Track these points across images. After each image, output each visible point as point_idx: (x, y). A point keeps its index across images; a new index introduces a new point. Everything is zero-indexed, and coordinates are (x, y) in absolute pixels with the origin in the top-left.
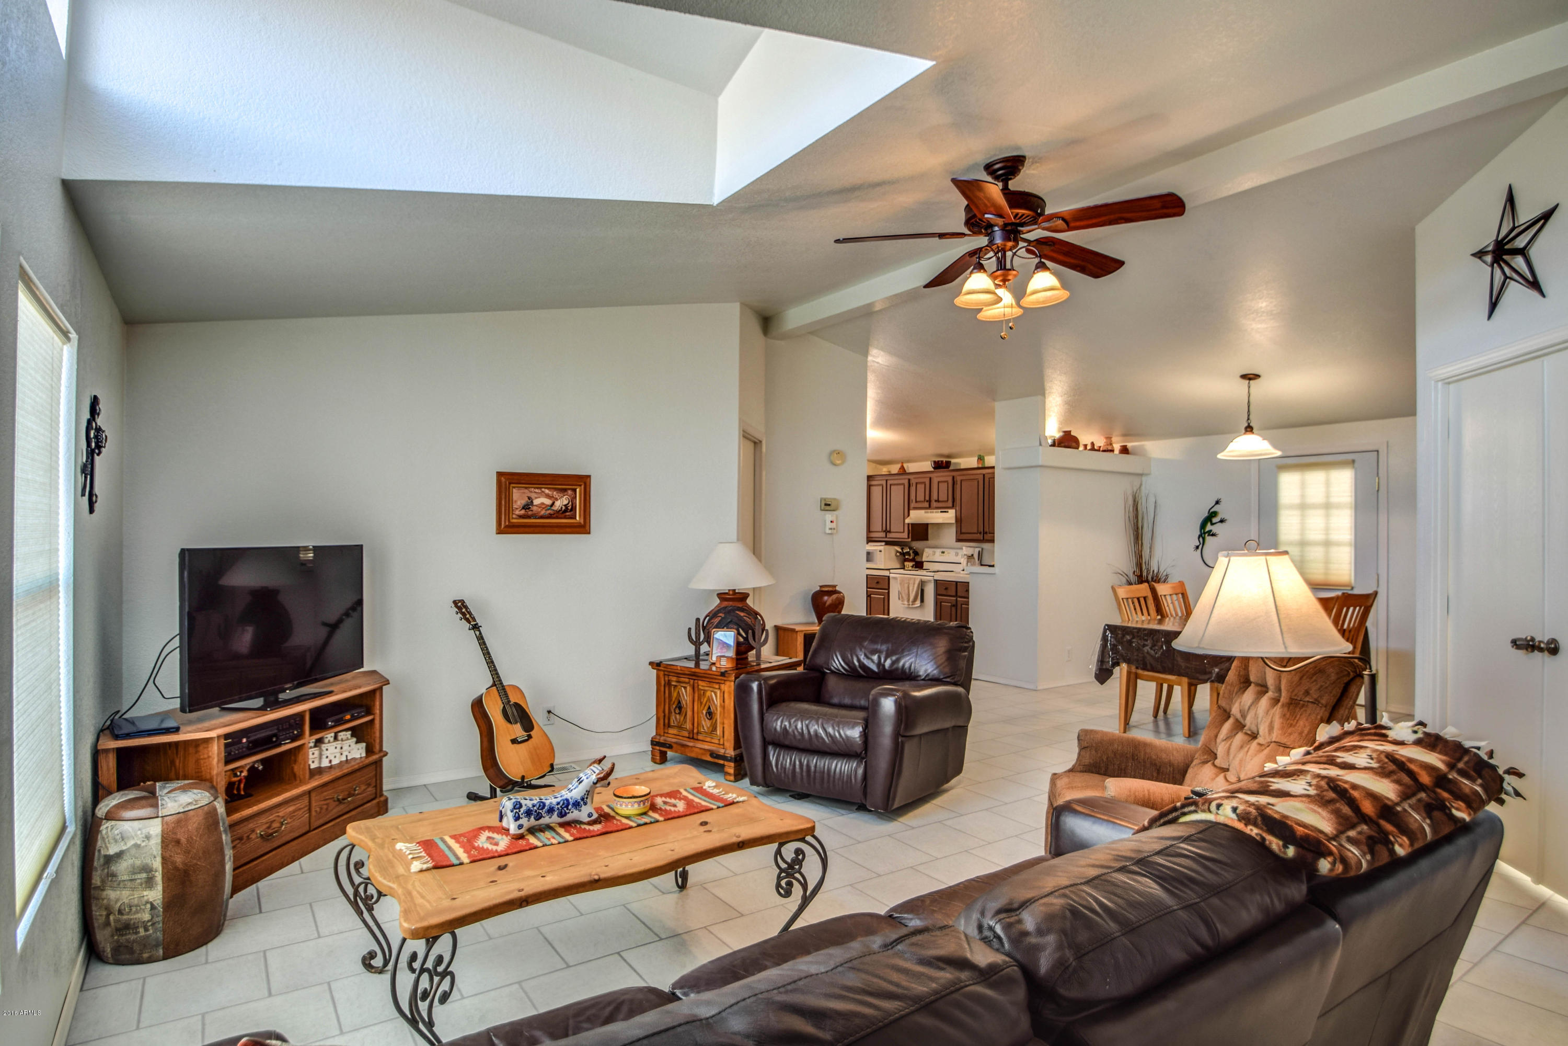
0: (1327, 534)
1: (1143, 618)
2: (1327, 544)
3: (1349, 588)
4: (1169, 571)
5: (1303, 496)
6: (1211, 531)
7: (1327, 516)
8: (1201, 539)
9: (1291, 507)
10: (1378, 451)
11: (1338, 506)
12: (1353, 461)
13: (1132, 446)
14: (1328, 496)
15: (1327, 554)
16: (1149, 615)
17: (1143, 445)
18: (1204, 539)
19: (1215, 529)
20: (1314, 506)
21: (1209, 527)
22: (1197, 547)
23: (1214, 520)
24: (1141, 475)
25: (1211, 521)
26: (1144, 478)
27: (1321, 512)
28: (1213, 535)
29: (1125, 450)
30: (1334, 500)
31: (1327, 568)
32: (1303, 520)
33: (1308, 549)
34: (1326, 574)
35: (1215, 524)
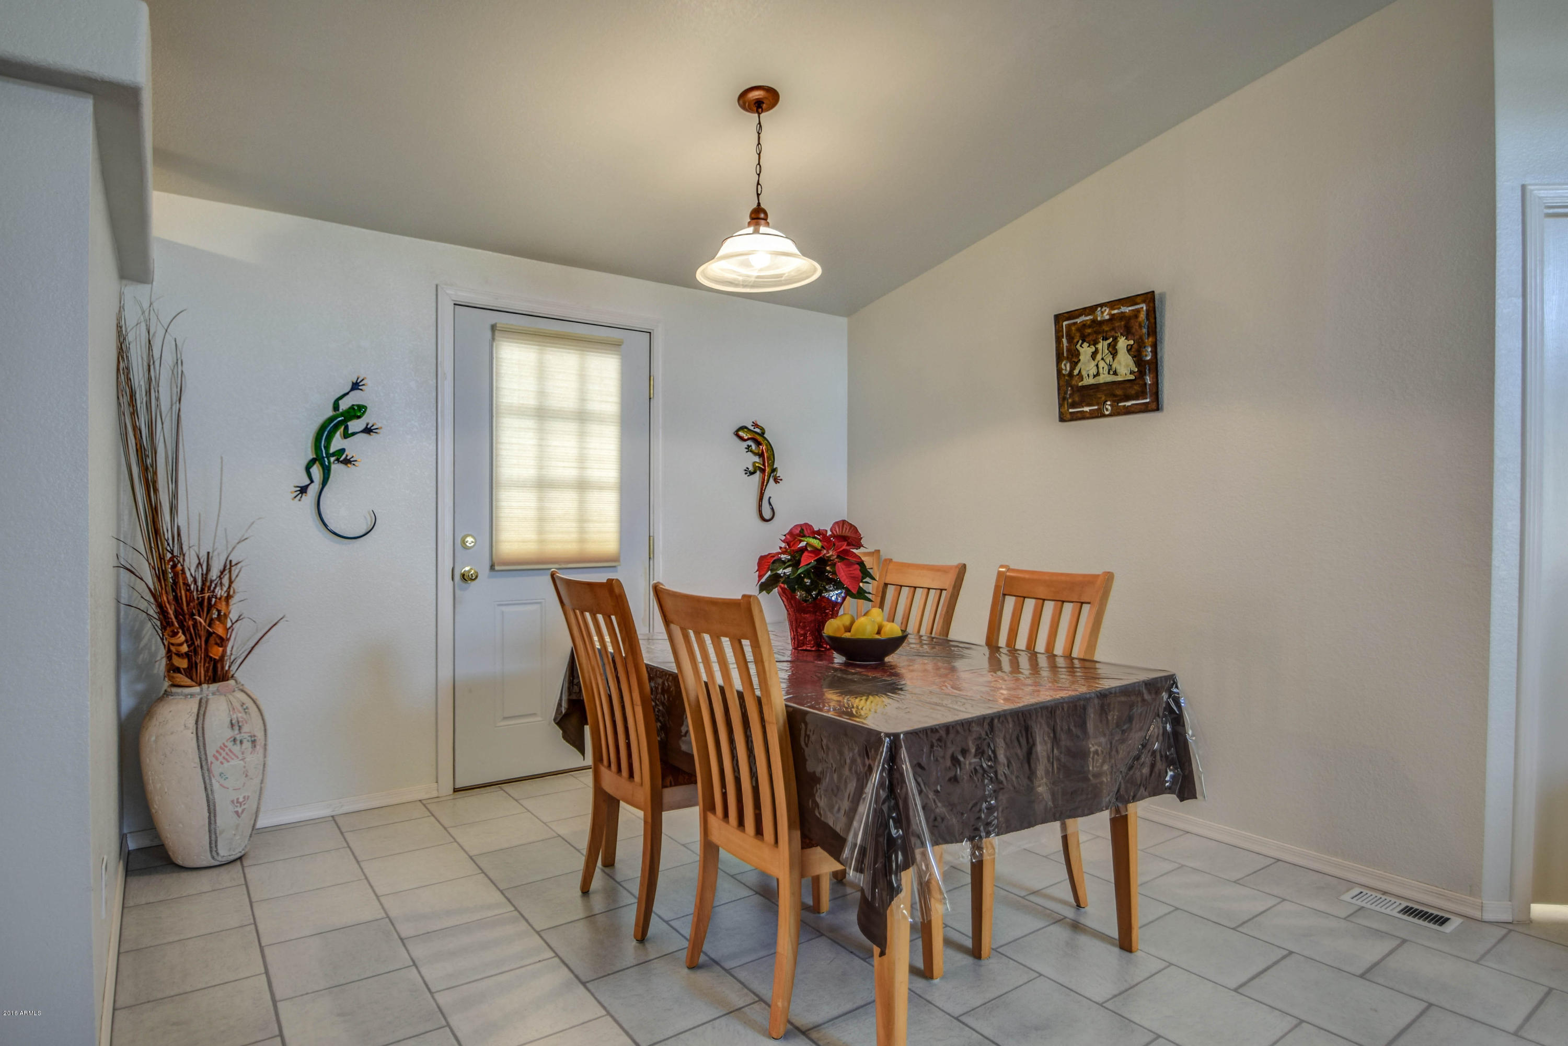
0: (582, 468)
2: (582, 486)
5: (542, 393)
6: (344, 451)
7: (582, 435)
8: (316, 471)
9: (521, 412)
10: (650, 333)
11: (600, 419)
12: (616, 342)
14: (583, 399)
18: (323, 470)
19: (352, 447)
20: (560, 415)
21: (337, 443)
22: (303, 490)
23: (355, 425)
25: (346, 428)
27: (572, 427)
28: (347, 462)
30: (595, 406)
31: (582, 531)
32: (541, 439)
33: (554, 494)
34: (582, 541)
35: (354, 434)
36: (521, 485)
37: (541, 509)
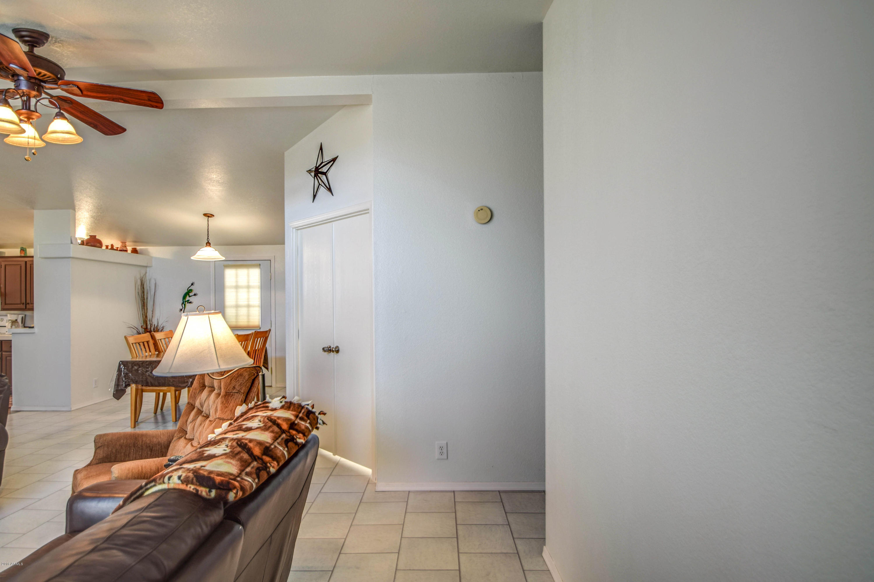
0: (248, 301)
1: (147, 354)
2: (248, 306)
3: (259, 328)
4: (164, 324)
5: (237, 282)
6: (189, 300)
7: (248, 292)
8: (183, 305)
9: (231, 287)
10: (270, 260)
11: (253, 287)
12: (260, 265)
13: (140, 249)
14: (248, 281)
15: (248, 311)
16: (150, 352)
17: (147, 249)
18: (185, 305)
19: (191, 299)
20: (242, 287)
21: (188, 298)
22: (181, 310)
23: (191, 294)
24: (146, 267)
25: (189, 295)
26: (148, 269)
27: (245, 290)
28: (190, 303)
29: (135, 251)
30: (251, 284)
31: (248, 319)
32: (236, 294)
33: (239, 309)
34: (248, 322)
35: (191, 296)
36: (231, 307)
37: (237, 313)
